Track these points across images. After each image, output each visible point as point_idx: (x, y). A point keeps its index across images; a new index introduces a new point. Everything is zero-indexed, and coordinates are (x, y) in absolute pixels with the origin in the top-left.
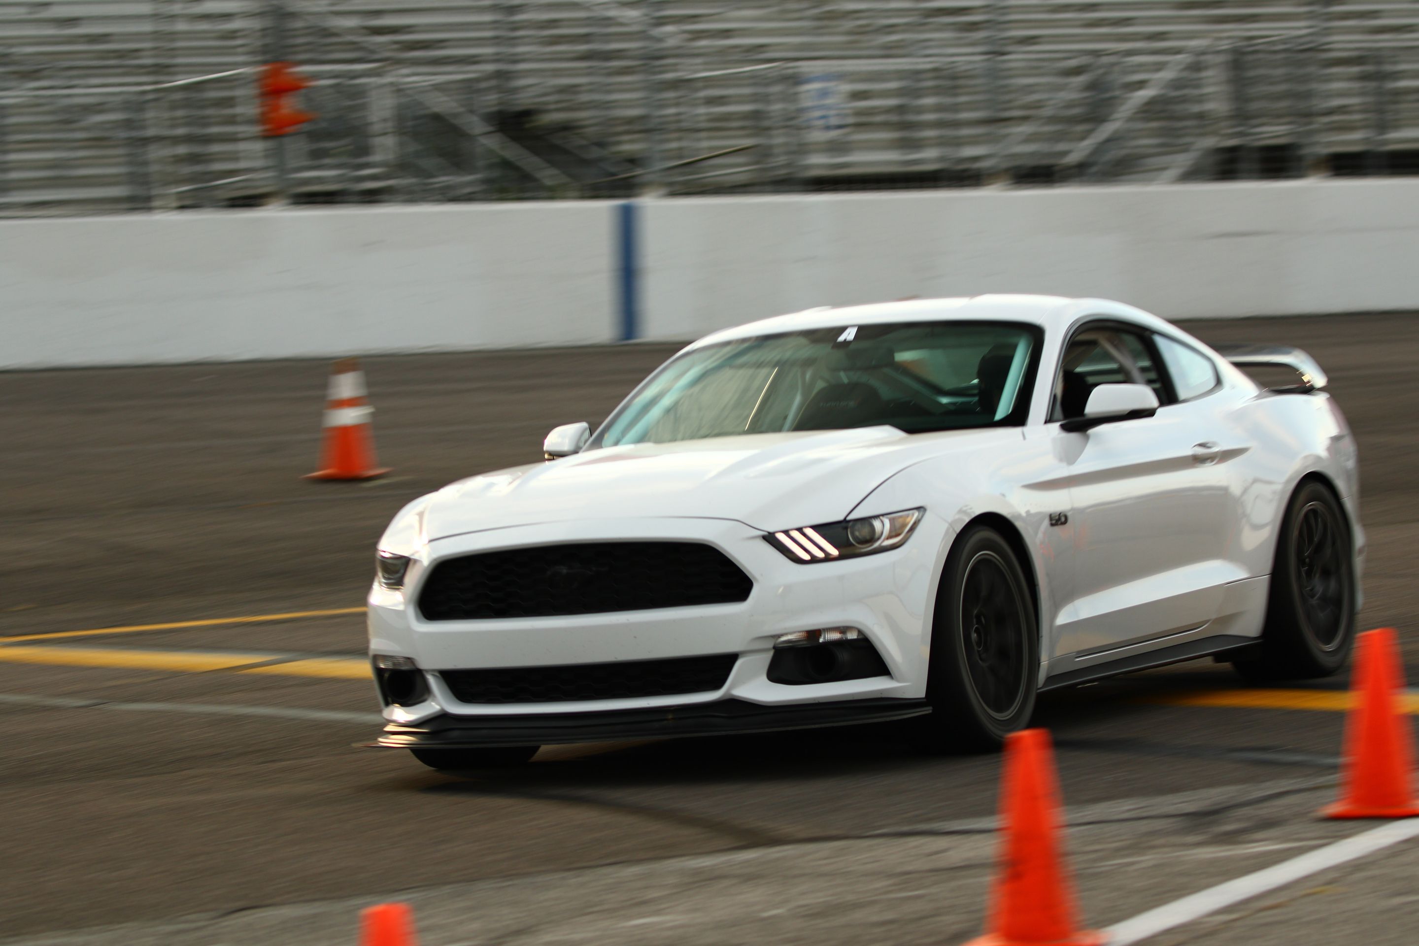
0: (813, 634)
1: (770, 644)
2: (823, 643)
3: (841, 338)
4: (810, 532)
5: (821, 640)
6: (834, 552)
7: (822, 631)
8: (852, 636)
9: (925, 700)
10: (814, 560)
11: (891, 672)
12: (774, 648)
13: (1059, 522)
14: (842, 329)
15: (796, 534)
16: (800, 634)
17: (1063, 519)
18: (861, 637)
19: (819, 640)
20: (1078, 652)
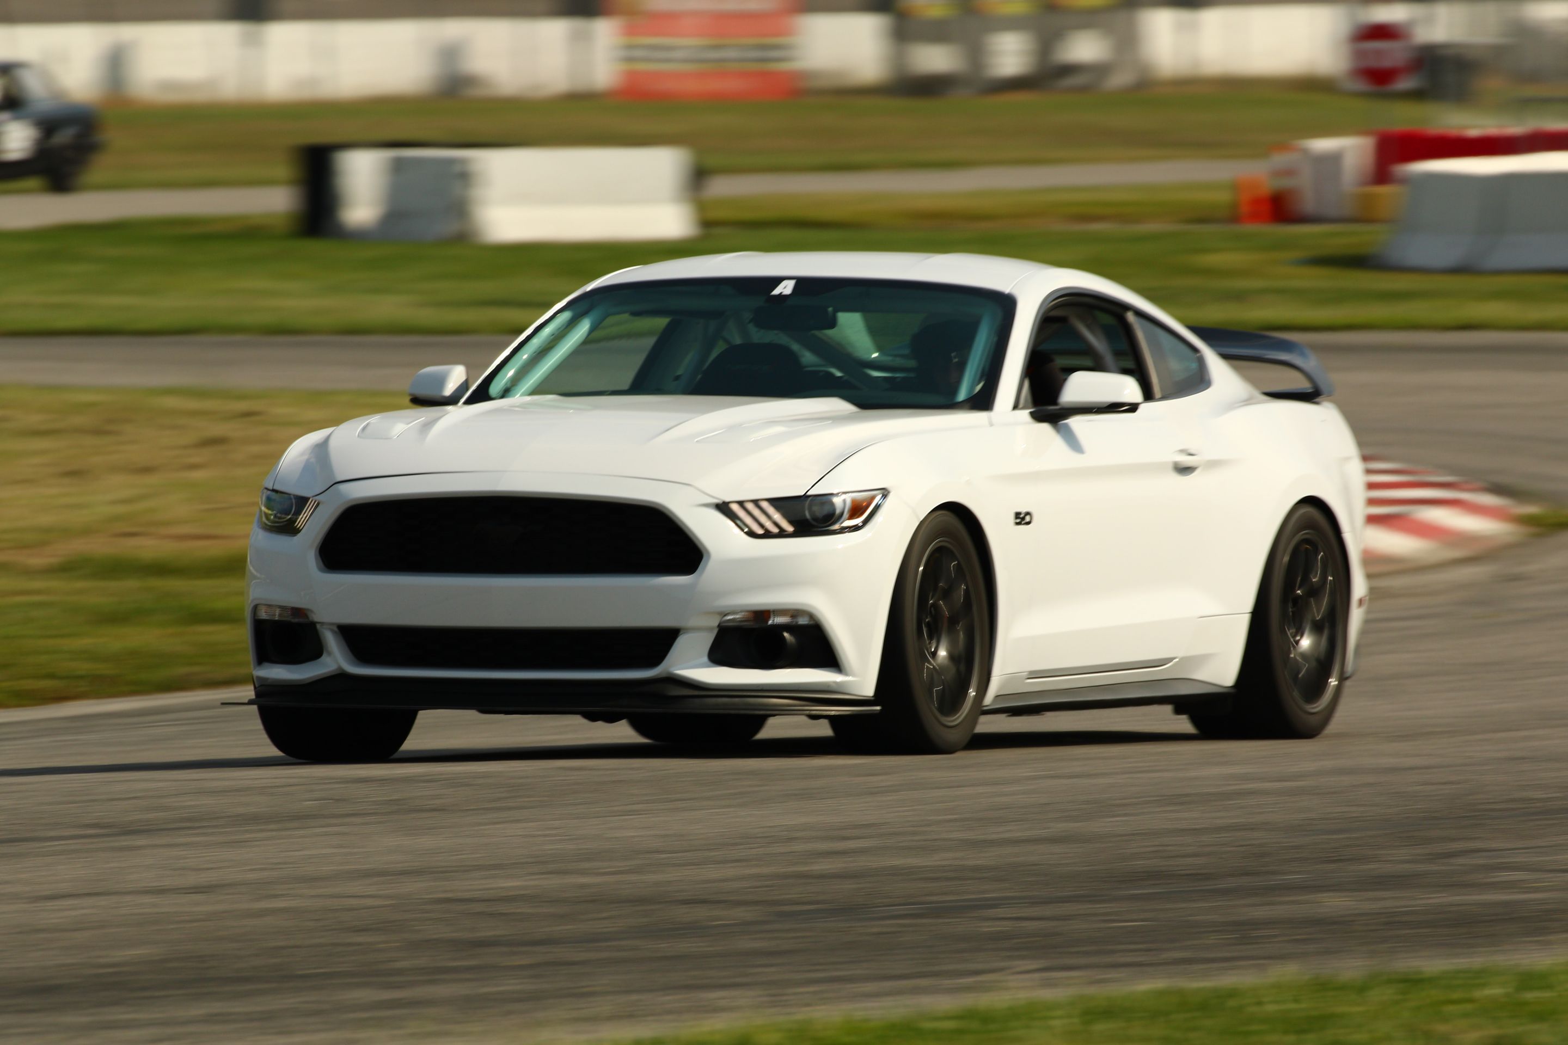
0: (761, 615)
1: (714, 622)
2: (771, 625)
3: (776, 292)
4: (765, 505)
5: (770, 622)
6: (790, 529)
7: (772, 614)
8: (803, 621)
9: (873, 698)
10: (767, 535)
11: (841, 664)
12: (719, 626)
13: (1023, 522)
14: (777, 281)
15: (750, 506)
16: (746, 613)
17: (1028, 519)
18: (812, 622)
19: (767, 622)
20: (1031, 672)
